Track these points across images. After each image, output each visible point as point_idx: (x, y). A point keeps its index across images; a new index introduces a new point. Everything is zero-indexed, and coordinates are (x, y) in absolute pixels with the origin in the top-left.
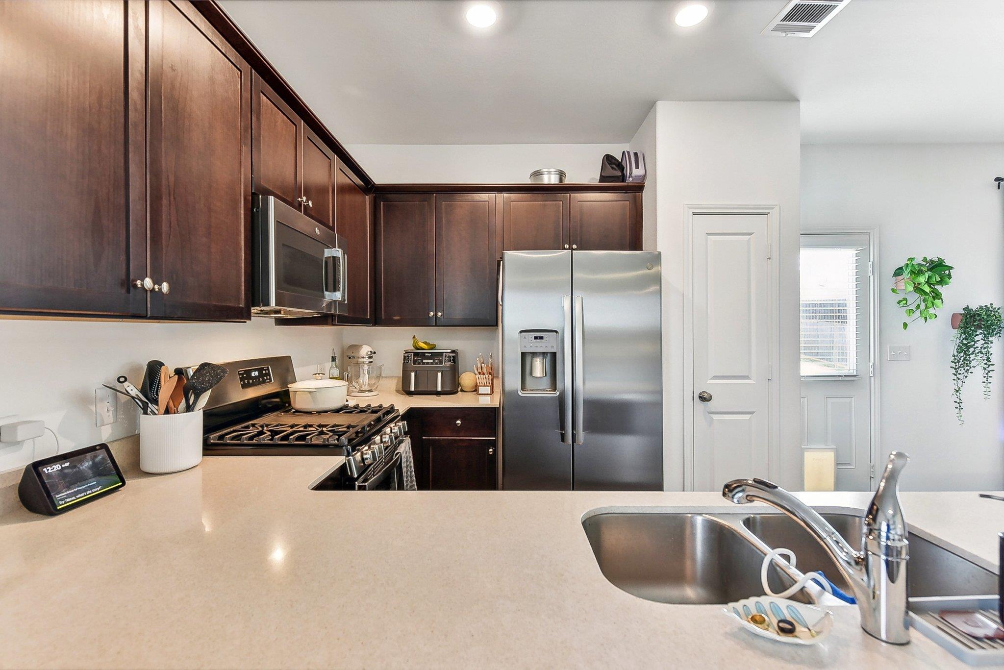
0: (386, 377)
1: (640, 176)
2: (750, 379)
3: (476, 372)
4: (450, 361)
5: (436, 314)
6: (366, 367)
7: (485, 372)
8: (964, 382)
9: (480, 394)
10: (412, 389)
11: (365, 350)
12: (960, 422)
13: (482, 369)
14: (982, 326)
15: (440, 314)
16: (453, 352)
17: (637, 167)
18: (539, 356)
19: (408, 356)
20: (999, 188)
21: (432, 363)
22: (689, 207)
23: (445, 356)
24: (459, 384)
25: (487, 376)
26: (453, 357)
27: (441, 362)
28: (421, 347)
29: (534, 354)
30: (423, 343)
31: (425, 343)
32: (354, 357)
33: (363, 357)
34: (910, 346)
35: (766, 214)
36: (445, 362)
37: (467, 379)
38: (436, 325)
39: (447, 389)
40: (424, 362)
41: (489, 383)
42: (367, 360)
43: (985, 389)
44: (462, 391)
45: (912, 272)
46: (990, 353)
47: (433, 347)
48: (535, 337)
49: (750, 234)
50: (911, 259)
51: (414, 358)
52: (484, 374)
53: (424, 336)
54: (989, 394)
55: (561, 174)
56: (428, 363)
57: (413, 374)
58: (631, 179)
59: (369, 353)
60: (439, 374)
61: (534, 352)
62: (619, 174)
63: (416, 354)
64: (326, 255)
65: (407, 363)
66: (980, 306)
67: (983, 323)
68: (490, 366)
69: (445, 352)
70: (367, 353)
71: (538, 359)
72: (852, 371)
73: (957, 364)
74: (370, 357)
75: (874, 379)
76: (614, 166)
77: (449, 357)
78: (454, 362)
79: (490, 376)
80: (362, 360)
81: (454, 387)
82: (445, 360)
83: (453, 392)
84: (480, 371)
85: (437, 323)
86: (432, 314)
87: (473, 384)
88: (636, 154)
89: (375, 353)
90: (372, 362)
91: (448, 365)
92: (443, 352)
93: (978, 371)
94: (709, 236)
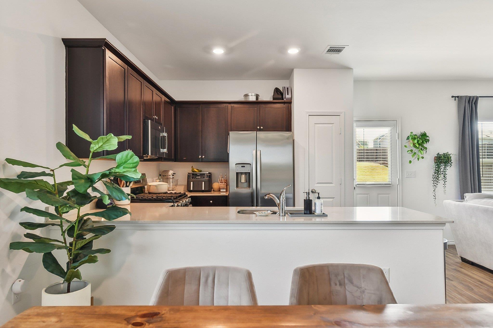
0: (179, 185)
1: (289, 98)
2: (333, 184)
3: (219, 182)
4: (208, 177)
5: (202, 157)
6: (171, 180)
7: (223, 182)
8: (437, 187)
9: (221, 192)
10: (192, 189)
11: (171, 172)
12: (435, 205)
13: (222, 181)
14: (442, 162)
15: (204, 157)
16: (209, 173)
17: (288, 94)
18: (244, 174)
19: (190, 175)
20: (455, 100)
21: (200, 178)
22: (307, 113)
23: (206, 175)
24: (212, 188)
25: (224, 183)
26: (209, 175)
27: (204, 178)
28: (195, 171)
29: (242, 173)
30: (196, 169)
31: (197, 169)
32: (165, 176)
33: (170, 176)
34: (415, 171)
35: (339, 115)
36: (206, 178)
37: (216, 185)
38: (202, 162)
39: (207, 189)
40: (197, 178)
41: (225, 187)
42: (171, 177)
43: (444, 190)
44: (213, 191)
45: (412, 138)
46: (446, 174)
47: (201, 171)
48: (242, 166)
49: (333, 124)
50: (411, 133)
51: (192, 176)
52: (223, 183)
53: (196, 167)
54: (445, 192)
55: (257, 96)
56: (198, 178)
57: (192, 183)
58: (285, 100)
59: (173, 174)
60: (203, 183)
61: (241, 173)
62: (280, 97)
63: (193, 174)
64: (161, 135)
65: (189, 178)
66: (443, 153)
67: (443, 161)
68: (225, 179)
69: (206, 173)
70: (172, 174)
71: (243, 175)
72: (389, 182)
73: (434, 179)
74: (173, 176)
75: (399, 186)
76: (279, 93)
77: (208, 175)
78: (210, 177)
79: (225, 183)
80: (169, 177)
81: (210, 189)
82: (206, 177)
83: (209, 191)
84: (221, 181)
85: (202, 161)
86: (200, 156)
87: (218, 188)
88: (288, 88)
89: (175, 174)
90: (173, 178)
91: (207, 179)
92: (205, 173)
93: (441, 182)
94: (315, 125)
